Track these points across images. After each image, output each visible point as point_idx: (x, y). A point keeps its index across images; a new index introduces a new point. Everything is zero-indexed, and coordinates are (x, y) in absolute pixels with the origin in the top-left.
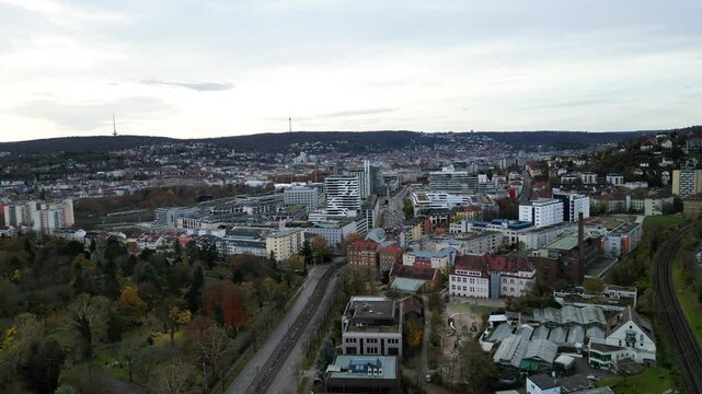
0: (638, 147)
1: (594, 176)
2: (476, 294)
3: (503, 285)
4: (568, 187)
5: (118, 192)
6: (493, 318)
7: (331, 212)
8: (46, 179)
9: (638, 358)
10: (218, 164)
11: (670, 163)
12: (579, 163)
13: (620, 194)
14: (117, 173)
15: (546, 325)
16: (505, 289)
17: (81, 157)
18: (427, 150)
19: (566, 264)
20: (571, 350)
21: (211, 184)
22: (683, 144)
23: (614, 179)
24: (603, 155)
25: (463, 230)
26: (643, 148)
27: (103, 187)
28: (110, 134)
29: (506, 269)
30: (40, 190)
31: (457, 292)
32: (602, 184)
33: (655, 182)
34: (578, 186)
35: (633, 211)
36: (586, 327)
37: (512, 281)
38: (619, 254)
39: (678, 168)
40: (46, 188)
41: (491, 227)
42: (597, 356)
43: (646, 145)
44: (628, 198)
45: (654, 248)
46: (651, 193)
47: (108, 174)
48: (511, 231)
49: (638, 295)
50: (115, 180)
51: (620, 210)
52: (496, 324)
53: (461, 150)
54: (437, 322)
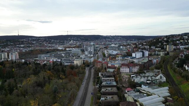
0: (158, 40)
1: (148, 47)
2: (126, 72)
3: (132, 70)
4: (142, 49)
5: (23, 51)
6: (132, 76)
7: (86, 55)
8: (2, 47)
9: (163, 81)
10: (49, 43)
11: (166, 43)
12: (144, 44)
13: (155, 51)
14: (22, 46)
15: (143, 76)
16: (133, 71)
17: (11, 41)
18: (105, 40)
19: (145, 65)
20: (149, 80)
21: (49, 49)
22: (169, 39)
23: (153, 47)
24: (150, 42)
25: (119, 59)
26: (160, 40)
27: (19, 49)
28: (17, 35)
29: (133, 66)
30: (1, 50)
31: (122, 71)
32: (150, 48)
33: (163, 48)
34: (145, 49)
35: (158, 55)
36: (151, 77)
37: (134, 69)
38: (156, 63)
39: (168, 45)
40: (3, 49)
41: (126, 58)
42: (155, 81)
43: (160, 39)
44: (157, 52)
45: (164, 62)
46: (162, 50)
47: (20, 46)
48: (131, 59)
49: (161, 71)
50: (22, 47)
51: (155, 55)
52: (133, 77)
53: (113, 40)
54: (120, 77)
